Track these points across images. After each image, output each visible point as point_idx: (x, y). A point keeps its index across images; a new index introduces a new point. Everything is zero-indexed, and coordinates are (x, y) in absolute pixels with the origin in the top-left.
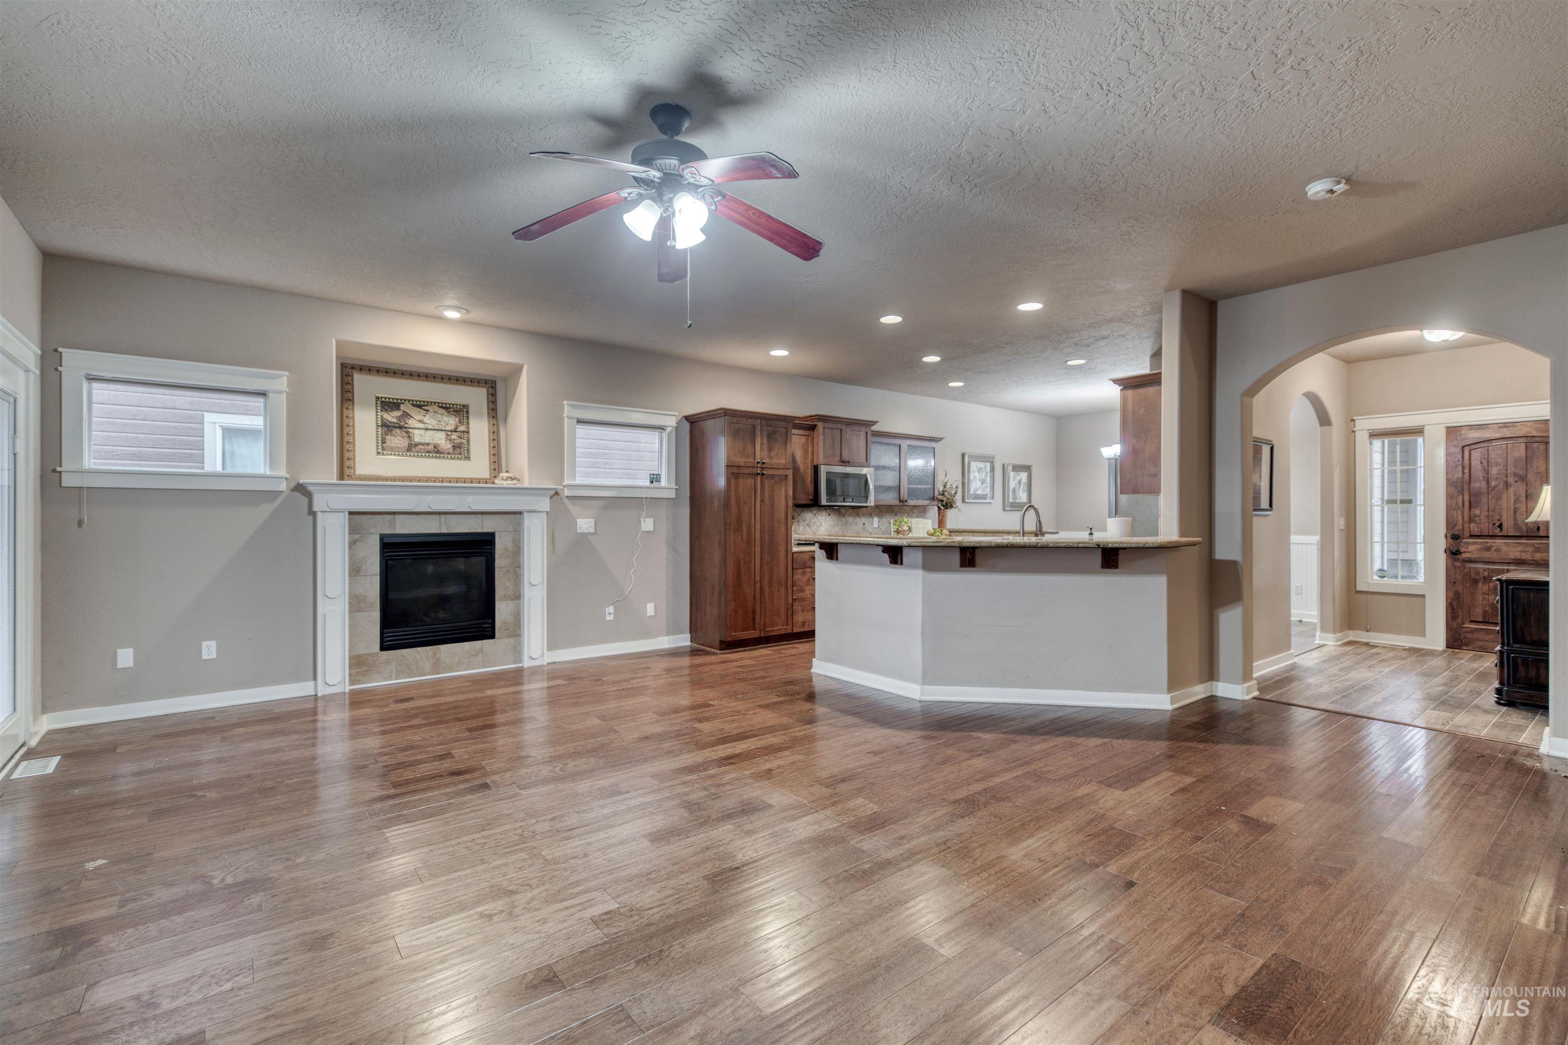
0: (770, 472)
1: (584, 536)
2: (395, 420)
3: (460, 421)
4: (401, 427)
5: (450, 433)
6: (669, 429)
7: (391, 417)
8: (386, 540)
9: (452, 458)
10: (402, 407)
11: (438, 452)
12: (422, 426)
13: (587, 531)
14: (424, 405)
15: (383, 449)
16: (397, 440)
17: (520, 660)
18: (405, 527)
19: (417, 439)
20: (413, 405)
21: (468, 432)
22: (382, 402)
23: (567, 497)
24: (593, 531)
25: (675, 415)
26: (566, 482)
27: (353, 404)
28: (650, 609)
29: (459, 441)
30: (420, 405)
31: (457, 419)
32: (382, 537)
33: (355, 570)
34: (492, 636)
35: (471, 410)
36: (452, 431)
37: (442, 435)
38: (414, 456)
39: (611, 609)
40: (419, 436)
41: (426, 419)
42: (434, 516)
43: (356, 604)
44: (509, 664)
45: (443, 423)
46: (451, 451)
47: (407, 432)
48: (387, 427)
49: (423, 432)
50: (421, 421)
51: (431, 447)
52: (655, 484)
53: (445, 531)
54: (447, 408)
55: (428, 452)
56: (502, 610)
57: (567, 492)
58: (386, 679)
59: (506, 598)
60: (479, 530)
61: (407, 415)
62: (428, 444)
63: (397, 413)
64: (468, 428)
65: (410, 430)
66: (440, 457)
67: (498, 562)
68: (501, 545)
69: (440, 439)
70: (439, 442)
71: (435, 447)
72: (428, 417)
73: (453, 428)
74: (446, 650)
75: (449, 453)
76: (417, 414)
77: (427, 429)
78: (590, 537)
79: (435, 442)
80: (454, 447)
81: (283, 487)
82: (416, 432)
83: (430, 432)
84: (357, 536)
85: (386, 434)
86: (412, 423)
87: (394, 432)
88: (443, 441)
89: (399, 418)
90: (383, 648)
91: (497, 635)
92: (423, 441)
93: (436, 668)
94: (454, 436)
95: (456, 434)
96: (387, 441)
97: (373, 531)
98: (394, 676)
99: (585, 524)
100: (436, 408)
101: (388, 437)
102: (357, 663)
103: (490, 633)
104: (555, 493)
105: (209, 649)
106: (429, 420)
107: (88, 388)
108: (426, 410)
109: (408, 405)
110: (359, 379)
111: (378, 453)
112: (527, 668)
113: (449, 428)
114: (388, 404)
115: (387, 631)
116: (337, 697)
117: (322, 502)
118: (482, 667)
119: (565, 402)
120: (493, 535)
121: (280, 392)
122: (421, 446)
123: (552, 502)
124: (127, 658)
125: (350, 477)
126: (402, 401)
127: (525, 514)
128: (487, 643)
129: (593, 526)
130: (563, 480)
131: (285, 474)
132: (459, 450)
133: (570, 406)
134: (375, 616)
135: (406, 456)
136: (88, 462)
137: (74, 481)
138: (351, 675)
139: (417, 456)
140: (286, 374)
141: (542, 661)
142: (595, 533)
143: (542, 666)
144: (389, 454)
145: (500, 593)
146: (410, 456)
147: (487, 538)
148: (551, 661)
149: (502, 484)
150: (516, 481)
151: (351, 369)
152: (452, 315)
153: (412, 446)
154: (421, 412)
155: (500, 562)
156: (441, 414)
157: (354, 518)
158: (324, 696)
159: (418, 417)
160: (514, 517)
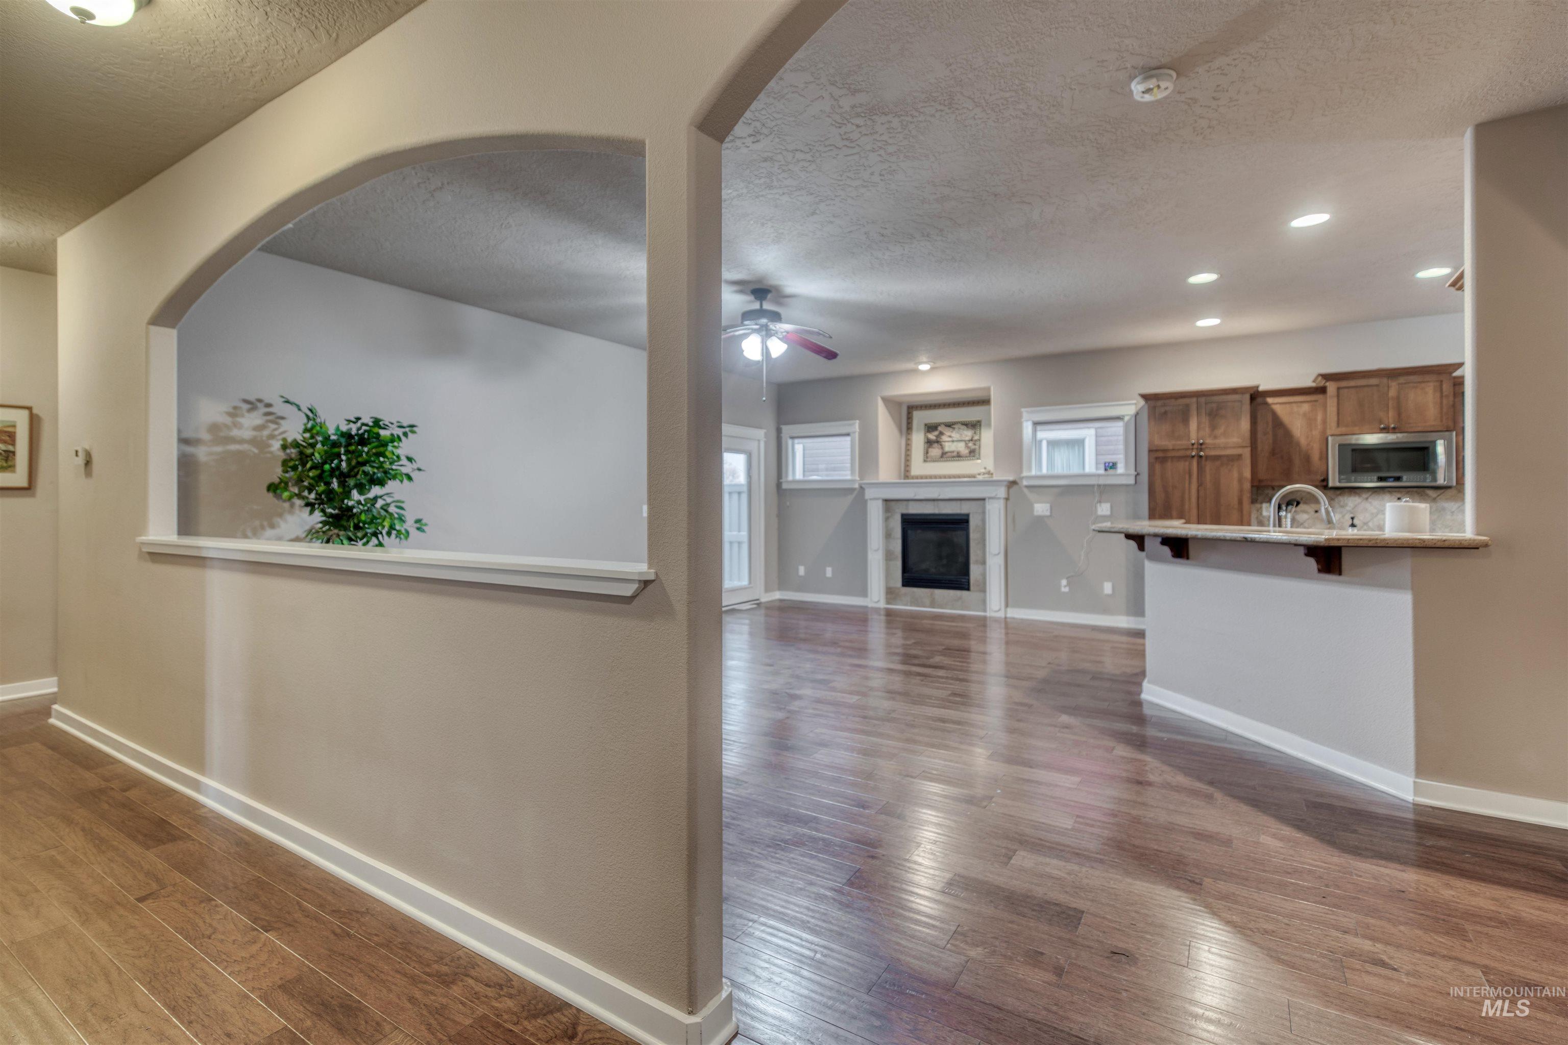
0: (1213, 453)
1: (1040, 519)
2: (934, 438)
3: (975, 433)
4: (937, 442)
6: (1126, 419)
7: (932, 436)
8: (905, 517)
9: (968, 460)
10: (940, 428)
11: (959, 457)
12: (950, 439)
13: (1043, 514)
14: (953, 425)
15: (927, 458)
16: (935, 451)
17: (985, 611)
18: (915, 509)
19: (947, 449)
20: (945, 426)
21: (979, 440)
22: (927, 427)
23: (1027, 487)
24: (1048, 513)
25: (1133, 404)
26: (1025, 474)
27: (911, 431)
28: (1108, 588)
29: (973, 447)
30: (949, 425)
31: (973, 432)
32: (903, 515)
33: (888, 535)
34: (968, 589)
35: (983, 424)
36: (969, 441)
37: (963, 444)
38: (945, 461)
39: (1064, 582)
40: (948, 447)
41: (953, 435)
43: (888, 556)
44: (981, 612)
45: (963, 436)
46: (968, 455)
47: (941, 445)
48: (929, 443)
49: (950, 443)
50: (950, 437)
51: (955, 454)
52: (1111, 472)
53: (936, 512)
54: (967, 425)
55: (954, 457)
56: (975, 571)
57: (1025, 483)
58: (905, 605)
59: (977, 562)
60: (959, 512)
61: (941, 433)
62: (953, 452)
63: (936, 433)
64: (980, 437)
65: (943, 443)
66: (961, 460)
67: (971, 536)
68: (973, 523)
69: (961, 447)
70: (960, 449)
71: (958, 453)
72: (954, 432)
73: (970, 438)
74: (939, 593)
75: (966, 457)
76: (948, 432)
77: (953, 441)
78: (1045, 519)
79: (957, 450)
80: (970, 452)
81: (857, 486)
82: (946, 444)
83: (955, 443)
84: (890, 514)
85: (929, 448)
86: (944, 438)
87: (933, 446)
88: (963, 449)
89: (937, 436)
90: (904, 585)
91: (972, 587)
92: (950, 450)
93: (932, 605)
94: (970, 444)
95: (972, 442)
96: (929, 453)
97: (898, 511)
98: (909, 603)
99: (1041, 508)
100: (959, 426)
101: (930, 450)
102: (891, 594)
103: (967, 587)
104: (1013, 483)
105: (829, 572)
106: (955, 435)
107: (790, 442)
108: (954, 428)
109: (943, 426)
110: (916, 414)
111: (925, 461)
112: (990, 617)
113: (967, 438)
114: (931, 428)
115: (905, 575)
116: (876, 610)
117: (869, 493)
118: (962, 610)
119: (1023, 410)
120: (968, 515)
121: (854, 432)
122: (949, 454)
123: (1011, 491)
124: (802, 571)
125: (906, 477)
126: (939, 424)
127: (987, 500)
128: (964, 593)
129: (1049, 510)
130: (1021, 472)
131: (858, 478)
132: (973, 453)
133: (1027, 412)
134: (899, 564)
135: (940, 461)
136: (790, 478)
137: (784, 486)
138: (887, 598)
139: (947, 461)
140: (858, 421)
141: (1001, 614)
142: (1051, 516)
143: (1000, 618)
144: (930, 461)
145: (973, 557)
146: (942, 461)
147: (965, 518)
148: (1009, 615)
149: (980, 478)
150: (990, 476)
151: (911, 408)
152: (924, 367)
153: (944, 454)
154: (951, 430)
155: (973, 536)
156: (963, 430)
157: (888, 503)
158: (872, 608)
159: (948, 433)
160: (981, 503)
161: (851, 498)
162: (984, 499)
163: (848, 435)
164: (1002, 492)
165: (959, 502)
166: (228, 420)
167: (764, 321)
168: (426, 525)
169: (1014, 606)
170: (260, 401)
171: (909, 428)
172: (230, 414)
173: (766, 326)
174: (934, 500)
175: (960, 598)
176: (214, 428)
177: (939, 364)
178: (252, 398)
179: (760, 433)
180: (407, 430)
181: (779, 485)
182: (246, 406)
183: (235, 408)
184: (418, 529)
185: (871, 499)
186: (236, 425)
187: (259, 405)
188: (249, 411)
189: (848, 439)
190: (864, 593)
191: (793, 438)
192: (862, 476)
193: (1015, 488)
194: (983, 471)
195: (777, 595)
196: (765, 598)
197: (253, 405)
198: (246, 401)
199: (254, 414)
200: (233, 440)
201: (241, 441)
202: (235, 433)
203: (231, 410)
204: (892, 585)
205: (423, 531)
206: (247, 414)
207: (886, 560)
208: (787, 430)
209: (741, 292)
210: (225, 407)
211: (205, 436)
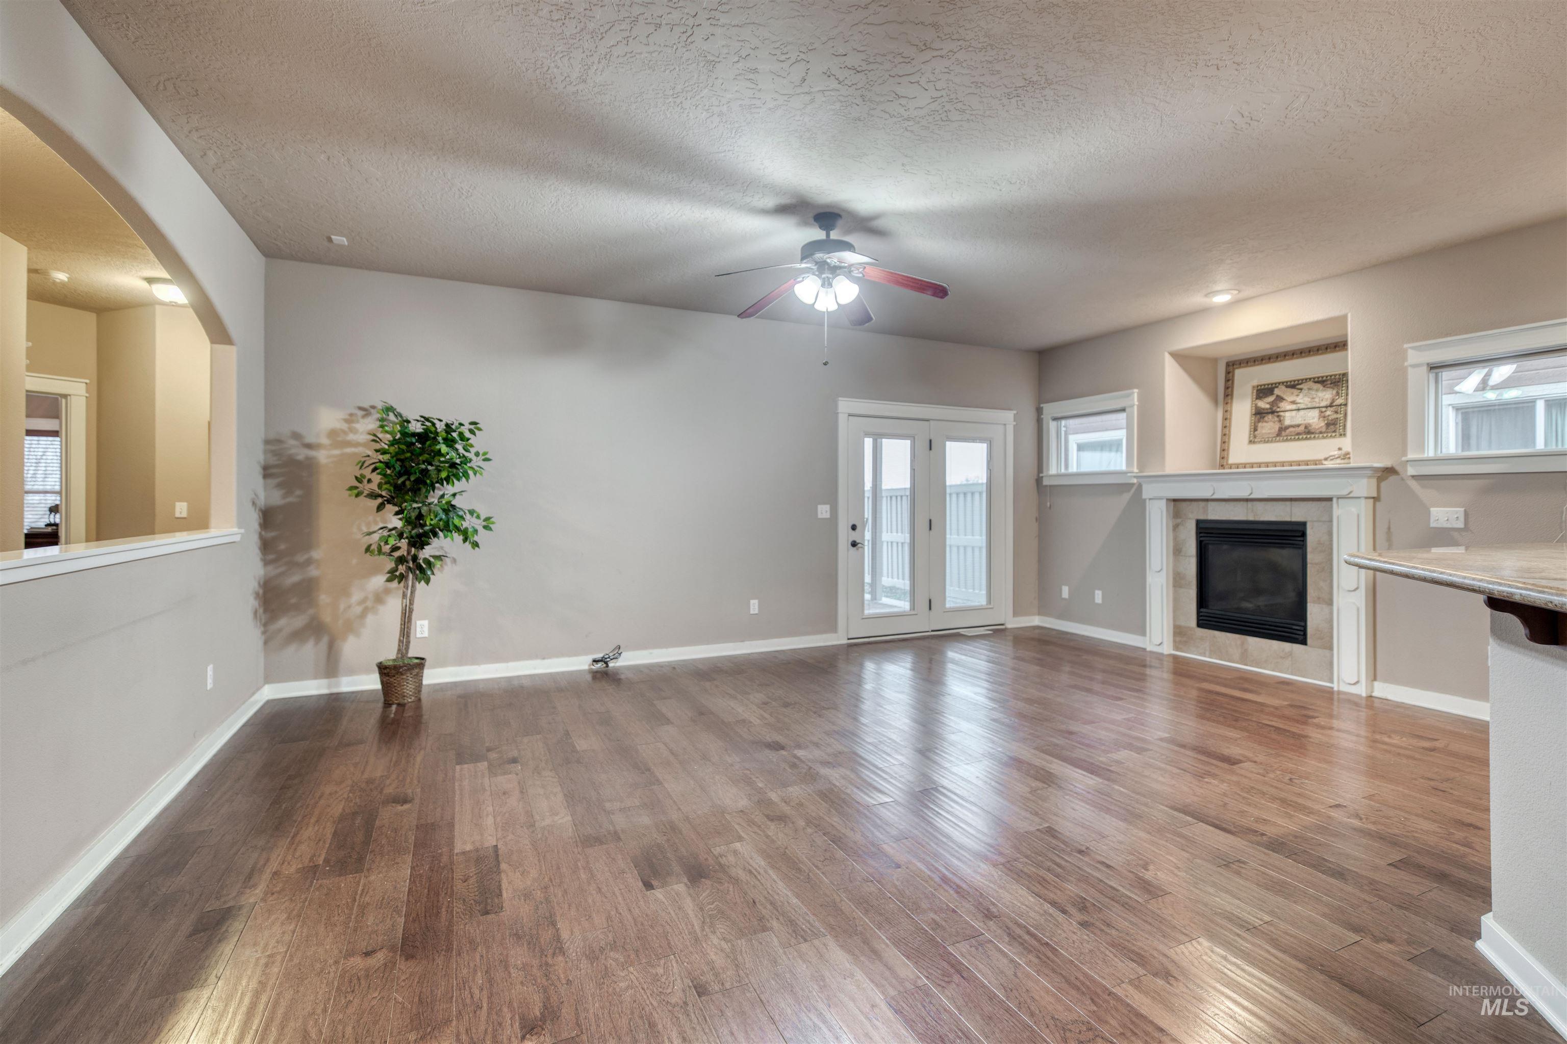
1: (1443, 532)
2: (1268, 406)
3: (1338, 394)
4: (1273, 412)
5: (1324, 409)
7: (1263, 404)
8: (1201, 525)
9: (1324, 438)
10: (1277, 392)
11: (1309, 433)
12: (1294, 407)
13: (1449, 525)
14: (1298, 384)
15: (1255, 437)
16: (1269, 427)
17: (1331, 681)
18: (1217, 514)
19: (1287, 422)
20: (1287, 387)
21: (1346, 405)
22: (1257, 391)
23: (1413, 476)
24: (1460, 524)
26: (1411, 456)
27: (1232, 398)
29: (1335, 416)
30: (1293, 385)
31: (1334, 392)
32: (1198, 522)
33: (1177, 551)
34: (1303, 642)
36: (1326, 407)
37: (1316, 413)
38: (1284, 441)
40: (1290, 418)
41: (1298, 400)
42: (1242, 503)
43: (1177, 580)
44: (1324, 681)
45: (1317, 400)
46: (1324, 429)
47: (1278, 416)
48: (1259, 414)
49: (1294, 413)
50: (1293, 402)
51: (1302, 428)
53: (1251, 518)
54: (1322, 381)
55: (1298, 434)
56: (1314, 613)
57: (1411, 471)
58: (1200, 654)
59: (1319, 600)
60: (1288, 519)
61: (1280, 399)
62: (1298, 426)
63: (1271, 399)
64: (1346, 399)
65: (1282, 414)
66: (1310, 439)
67: (1309, 557)
68: (1313, 536)
69: (1313, 418)
70: (1311, 421)
71: (1306, 427)
72: (1301, 395)
73: (1328, 403)
74: (1254, 643)
75: (1321, 433)
76: (1290, 395)
77: (1298, 410)
78: (1456, 534)
79: (1306, 422)
80: (1328, 425)
81: (1134, 480)
82: (1287, 414)
83: (1302, 412)
84: (1179, 521)
85: (1259, 422)
86: (1284, 405)
87: (1266, 419)
88: (1316, 420)
89: (1272, 404)
90: (1199, 625)
91: (1309, 641)
92: (1293, 423)
94: (1329, 412)
95: (1332, 409)
96: (1259, 429)
97: (1190, 516)
98: (1207, 653)
99: (1444, 515)
100: (1311, 384)
101: (1260, 424)
102: (1179, 633)
103: (1301, 638)
104: (1389, 471)
105: (1098, 596)
106: (1303, 399)
107: (1053, 425)
108: (1301, 389)
109: (1282, 387)
110: (1239, 373)
111: (1251, 442)
112: (1339, 692)
113: (1324, 404)
114: (1263, 391)
115: (1202, 610)
116: (1159, 657)
117: (1148, 491)
118: (1292, 674)
119: (1406, 346)
120: (1304, 524)
121: (1132, 406)
122: (1291, 429)
123: (1384, 485)
124: (1065, 592)
125: (1222, 466)
126: (1277, 385)
127: (1335, 500)
128: (1297, 648)
129: (1462, 519)
130: (1405, 453)
131: (1136, 470)
132: (1333, 427)
133: (1412, 348)
134: (1191, 594)
135: (1276, 442)
136: (1053, 470)
137: (1046, 482)
138: (1175, 641)
139: (1287, 440)
140: (1136, 391)
141: (1361, 690)
142: (1466, 528)
143: (1359, 696)
144: (1260, 442)
145: (1312, 593)
146: (1279, 441)
147: (1301, 528)
148: (1375, 694)
149: (1329, 464)
150: (1346, 461)
151: (1232, 365)
152: (1221, 299)
153: (1282, 430)
154: (1295, 391)
155: (1312, 557)
156: (1317, 390)
157: (1177, 504)
158: (1151, 652)
159: (1291, 399)
160: (1328, 503)
161: (1126, 497)
162: (1329, 499)
163: (1123, 410)
164: (1364, 487)
165: (1288, 503)
166: (345, 426)
167: (819, 256)
168: (493, 523)
169: (1386, 680)
170: (373, 407)
171: (1229, 393)
172: (346, 421)
173: (825, 262)
174: (1247, 500)
175: (1290, 654)
176: (333, 433)
177: (1248, 292)
178: (366, 405)
179: (1008, 416)
180: (472, 427)
181: (1039, 481)
182: (361, 413)
183: (351, 415)
184: (485, 527)
185: (1150, 499)
186: (354, 431)
187: (372, 411)
188: (364, 417)
189: (1123, 416)
190: (1141, 630)
191: (1055, 419)
192: (1142, 466)
193: (1393, 478)
194: (1336, 453)
195: (1036, 621)
196: (1014, 623)
197: (366, 411)
198: (361, 408)
199: (369, 420)
200: (349, 444)
201: (357, 445)
202: (351, 437)
203: (347, 417)
204: (1182, 623)
205: (490, 529)
206: (361, 420)
207: (1174, 586)
208: (1050, 409)
209: (805, 223)
210: (341, 414)
211: (325, 441)
